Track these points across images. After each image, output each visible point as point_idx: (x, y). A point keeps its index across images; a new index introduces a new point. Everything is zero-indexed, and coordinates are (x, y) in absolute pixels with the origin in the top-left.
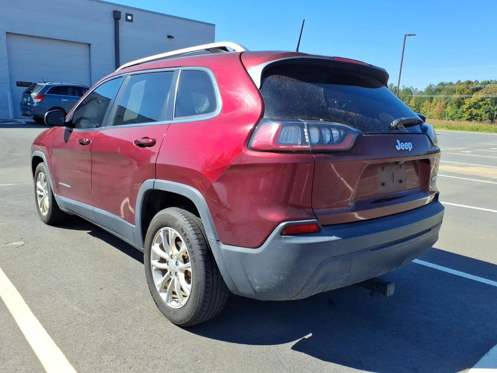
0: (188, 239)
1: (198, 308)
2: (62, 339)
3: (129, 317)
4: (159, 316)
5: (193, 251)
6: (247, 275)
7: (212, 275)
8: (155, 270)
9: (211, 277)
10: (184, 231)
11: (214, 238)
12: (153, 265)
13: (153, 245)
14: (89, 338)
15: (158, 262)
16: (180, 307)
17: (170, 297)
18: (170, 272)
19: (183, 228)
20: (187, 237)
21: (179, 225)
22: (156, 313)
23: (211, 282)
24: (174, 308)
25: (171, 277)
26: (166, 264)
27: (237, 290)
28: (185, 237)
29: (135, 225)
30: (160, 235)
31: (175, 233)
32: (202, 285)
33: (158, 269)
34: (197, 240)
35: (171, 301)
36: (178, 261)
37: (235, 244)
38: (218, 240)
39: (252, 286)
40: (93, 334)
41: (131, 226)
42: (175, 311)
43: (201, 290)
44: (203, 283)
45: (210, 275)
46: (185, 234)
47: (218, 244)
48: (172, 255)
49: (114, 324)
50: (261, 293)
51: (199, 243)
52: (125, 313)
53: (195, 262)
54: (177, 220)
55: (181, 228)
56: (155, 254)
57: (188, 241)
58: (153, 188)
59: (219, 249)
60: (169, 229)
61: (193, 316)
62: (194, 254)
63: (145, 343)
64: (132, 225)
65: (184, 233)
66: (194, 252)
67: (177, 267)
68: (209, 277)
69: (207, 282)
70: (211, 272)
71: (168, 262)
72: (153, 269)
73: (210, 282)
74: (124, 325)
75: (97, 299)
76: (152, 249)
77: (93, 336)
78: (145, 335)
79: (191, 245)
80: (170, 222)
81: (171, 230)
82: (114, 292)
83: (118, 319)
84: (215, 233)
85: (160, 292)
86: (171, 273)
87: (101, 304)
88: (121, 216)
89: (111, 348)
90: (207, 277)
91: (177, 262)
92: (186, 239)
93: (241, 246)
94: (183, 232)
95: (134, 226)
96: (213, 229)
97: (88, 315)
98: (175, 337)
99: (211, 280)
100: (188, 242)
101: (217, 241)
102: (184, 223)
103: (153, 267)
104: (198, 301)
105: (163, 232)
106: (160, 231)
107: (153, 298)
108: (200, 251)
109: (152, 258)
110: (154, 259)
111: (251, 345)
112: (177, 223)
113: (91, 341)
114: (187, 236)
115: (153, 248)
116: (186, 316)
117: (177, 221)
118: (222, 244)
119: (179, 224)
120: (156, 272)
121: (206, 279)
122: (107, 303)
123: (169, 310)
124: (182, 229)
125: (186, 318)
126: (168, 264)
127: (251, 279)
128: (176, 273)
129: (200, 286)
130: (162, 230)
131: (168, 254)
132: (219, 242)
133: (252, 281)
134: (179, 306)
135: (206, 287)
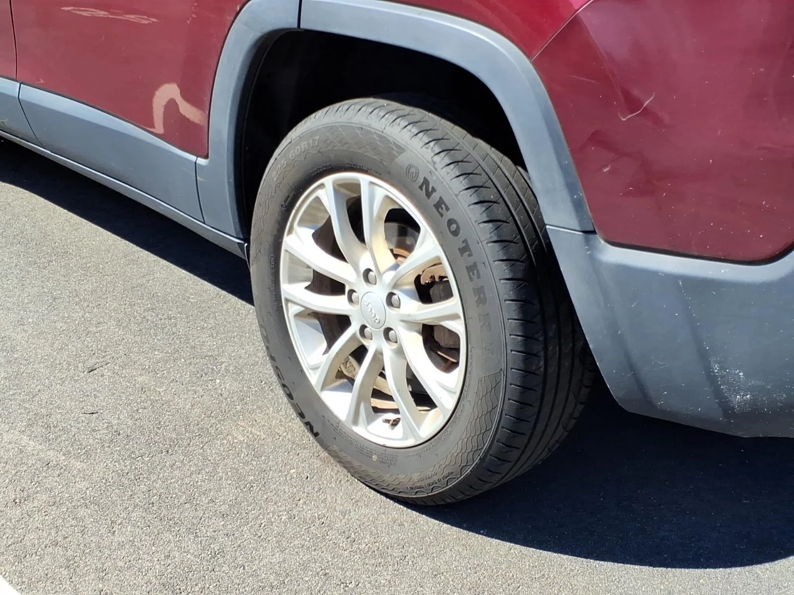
0: (451, 222)
1: (491, 452)
2: (19, 559)
3: (219, 470)
4: (317, 463)
5: (475, 263)
6: (704, 356)
7: (546, 349)
8: (298, 315)
9: (542, 354)
10: (434, 190)
11: (575, 224)
12: (287, 300)
13: (290, 232)
14: (107, 552)
15: (307, 288)
16: (411, 442)
17: (366, 409)
18: (363, 328)
19: (429, 178)
20: (449, 215)
21: (412, 170)
22: (305, 454)
23: (542, 369)
24: (382, 443)
25: (365, 342)
26: (344, 298)
27: (647, 400)
28: (442, 215)
29: (206, 157)
30: (318, 200)
31: (387, 197)
32: (509, 381)
33: (309, 315)
34: (490, 225)
35: (369, 421)
36: (395, 291)
37: (666, 247)
38: (591, 229)
39: (718, 393)
40: (119, 538)
41: (190, 161)
42: (389, 455)
43: (507, 397)
44: (514, 376)
45: (538, 348)
46: (439, 204)
47: (587, 242)
48: (368, 271)
49: (178, 497)
50: (753, 413)
51: (498, 236)
52: (202, 455)
53: (482, 301)
54: (401, 149)
55: (422, 181)
56: (295, 261)
57: (454, 227)
58: (296, 26)
59: (593, 261)
60: (364, 179)
61: (468, 476)
62: (479, 277)
63: (305, 567)
64: (193, 158)
65: (435, 197)
66: (480, 267)
67: (392, 312)
68: (535, 355)
69: (527, 372)
70: (541, 339)
71: (352, 291)
72: (291, 311)
73: (537, 372)
74: (212, 501)
75: (91, 409)
76: (283, 248)
77: (121, 545)
78: (295, 537)
79: (465, 241)
80: (370, 154)
81: (372, 183)
82: (140, 379)
83: (187, 480)
84: (578, 206)
85: (322, 389)
86: (366, 330)
87: (110, 425)
88: (153, 127)
89: (197, 589)
90: (528, 354)
91: (391, 295)
92: (445, 220)
93: (696, 253)
94: (428, 195)
95: (201, 161)
96: (571, 187)
97: (78, 465)
98: (398, 539)
99: (542, 363)
100: (455, 233)
101: (585, 232)
102: (434, 163)
103: (290, 304)
104: (491, 433)
105: (336, 191)
106: (322, 186)
107: (296, 407)
108: (503, 266)
109: (286, 277)
110: (292, 280)
111: (664, 569)
112: (402, 160)
113: (121, 564)
114: (447, 209)
115: (289, 241)
116: (441, 477)
117: (400, 153)
118: (603, 242)
119: (410, 167)
120: (300, 323)
121: (526, 360)
122: (130, 423)
123: (364, 449)
124: (426, 182)
125: (439, 480)
126: (350, 300)
127: (722, 368)
128: (388, 330)
129: (502, 384)
130: (329, 181)
131: (356, 267)
132: (592, 236)
133: (722, 377)
134: (405, 438)
135: (525, 388)
